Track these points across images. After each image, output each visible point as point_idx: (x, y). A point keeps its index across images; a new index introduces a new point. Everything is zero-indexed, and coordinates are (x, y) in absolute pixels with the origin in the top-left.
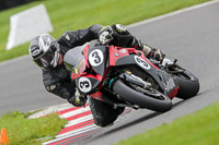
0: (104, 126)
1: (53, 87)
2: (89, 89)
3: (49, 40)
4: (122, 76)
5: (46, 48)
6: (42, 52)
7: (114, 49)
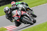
0: (17, 26)
7: (22, 11)
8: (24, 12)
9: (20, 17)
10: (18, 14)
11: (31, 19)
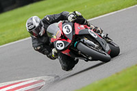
1: (39, 48)
2: (63, 48)
3: (39, 20)
4: (82, 40)
5: (37, 25)
6: (35, 27)
7: (76, 25)
8: (82, 26)
9: (70, 41)
10: (66, 33)
11: (103, 46)
